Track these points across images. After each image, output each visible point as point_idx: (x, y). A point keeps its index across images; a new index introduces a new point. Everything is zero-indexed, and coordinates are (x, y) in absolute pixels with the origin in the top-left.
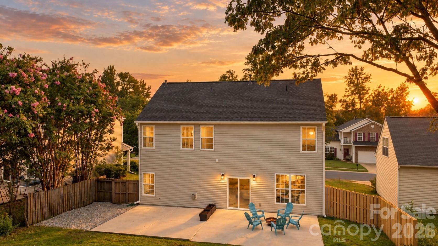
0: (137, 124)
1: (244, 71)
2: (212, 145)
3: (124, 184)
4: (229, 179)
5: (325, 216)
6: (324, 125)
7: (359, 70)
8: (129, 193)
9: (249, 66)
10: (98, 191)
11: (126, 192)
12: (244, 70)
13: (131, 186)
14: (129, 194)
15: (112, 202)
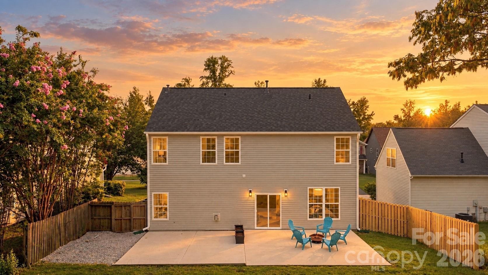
0: (147, 135)
1: (201, 79)
2: (238, 158)
3: (127, 208)
4: (258, 196)
5: (359, 229)
6: (359, 135)
7: (322, 82)
8: (135, 217)
9: (207, 74)
10: (91, 219)
11: (130, 217)
12: (201, 77)
13: (137, 210)
14: (134, 219)
15: (111, 230)
